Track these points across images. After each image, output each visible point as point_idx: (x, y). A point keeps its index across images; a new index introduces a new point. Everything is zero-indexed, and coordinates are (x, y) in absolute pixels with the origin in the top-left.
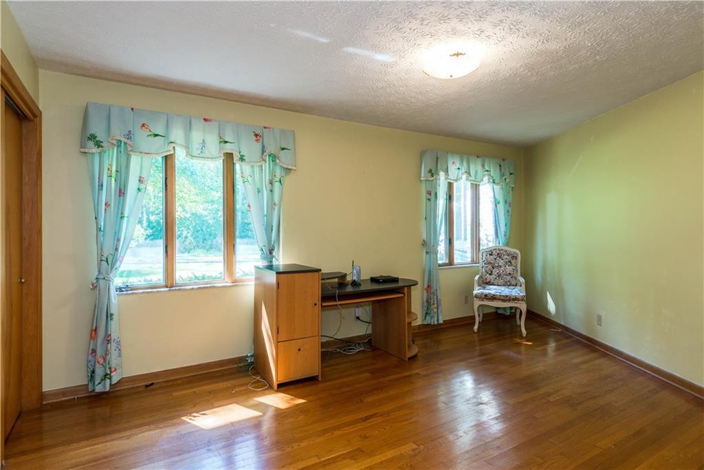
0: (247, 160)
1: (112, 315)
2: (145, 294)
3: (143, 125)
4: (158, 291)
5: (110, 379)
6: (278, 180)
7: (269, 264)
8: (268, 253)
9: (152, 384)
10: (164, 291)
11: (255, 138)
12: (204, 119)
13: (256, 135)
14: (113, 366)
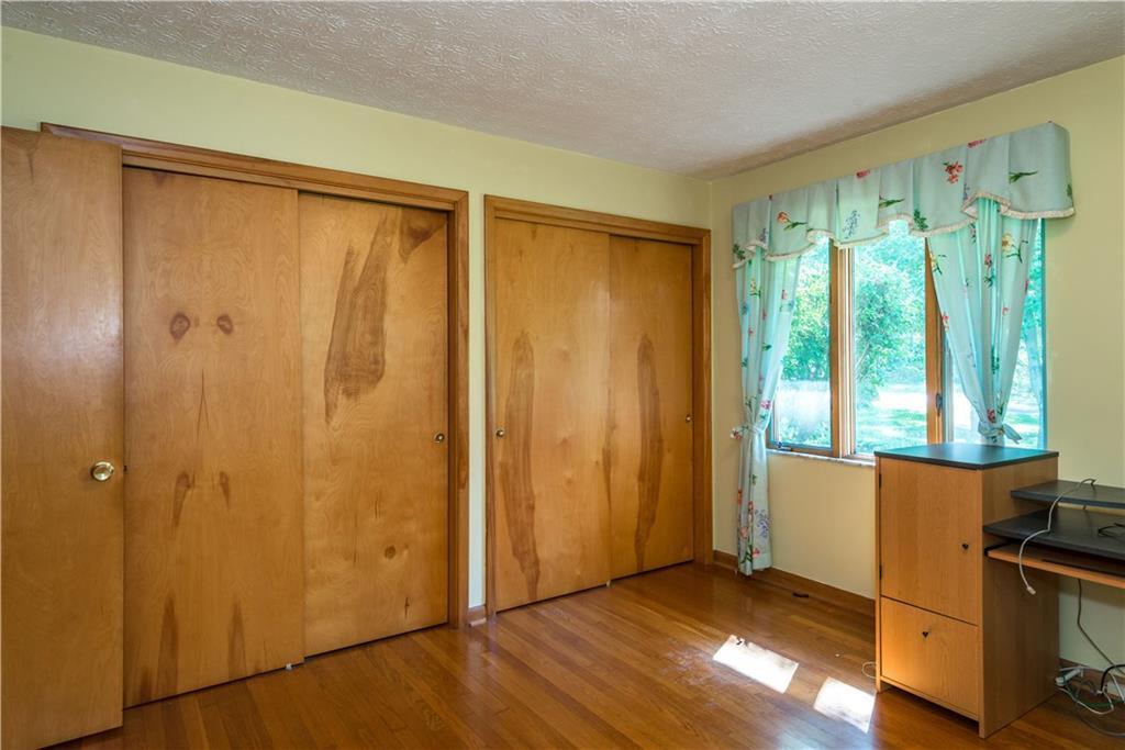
0: (930, 227)
1: (754, 477)
2: (802, 460)
3: (780, 216)
4: (815, 459)
5: (751, 561)
6: (1015, 251)
7: (991, 443)
8: (986, 419)
9: (806, 596)
10: (822, 460)
11: (948, 175)
12: (858, 174)
13: (950, 169)
14: (755, 546)
